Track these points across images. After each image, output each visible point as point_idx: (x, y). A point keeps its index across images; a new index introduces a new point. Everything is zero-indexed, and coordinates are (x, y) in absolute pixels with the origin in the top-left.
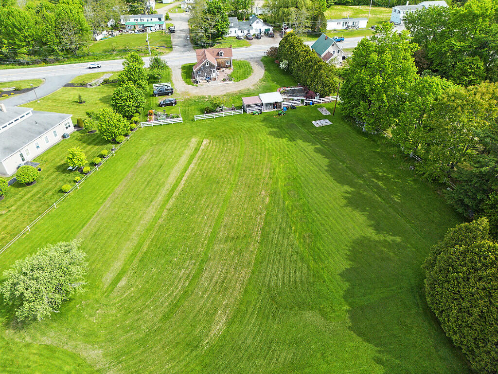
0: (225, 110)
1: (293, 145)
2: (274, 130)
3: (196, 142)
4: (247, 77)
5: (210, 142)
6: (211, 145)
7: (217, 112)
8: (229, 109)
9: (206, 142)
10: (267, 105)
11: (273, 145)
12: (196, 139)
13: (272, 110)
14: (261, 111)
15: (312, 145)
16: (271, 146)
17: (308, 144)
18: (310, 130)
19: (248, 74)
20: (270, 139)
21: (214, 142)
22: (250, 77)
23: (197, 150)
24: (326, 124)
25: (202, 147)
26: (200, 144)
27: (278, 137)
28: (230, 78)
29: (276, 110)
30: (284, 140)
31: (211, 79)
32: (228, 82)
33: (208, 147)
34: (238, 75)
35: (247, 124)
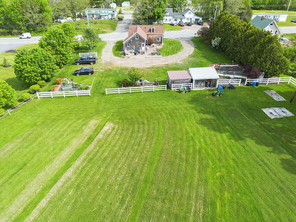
0: (146, 84)
1: (241, 148)
2: (208, 116)
3: (95, 125)
4: (176, 52)
5: (114, 129)
6: (114, 132)
7: (136, 86)
8: (151, 83)
9: (108, 127)
10: (197, 81)
11: (206, 144)
12: (96, 122)
13: (204, 89)
14: (190, 89)
15: (273, 151)
16: (204, 145)
17: (267, 149)
18: (263, 123)
19: (177, 50)
20: (202, 132)
21: (120, 128)
22: (179, 53)
23: (90, 139)
24: (284, 114)
25: (100, 136)
26: (98, 129)
27: (214, 129)
28: (158, 53)
29: (208, 88)
30: (224, 135)
31: (139, 53)
32: (156, 56)
33: (109, 135)
34: (168, 50)
35: (171, 105)
